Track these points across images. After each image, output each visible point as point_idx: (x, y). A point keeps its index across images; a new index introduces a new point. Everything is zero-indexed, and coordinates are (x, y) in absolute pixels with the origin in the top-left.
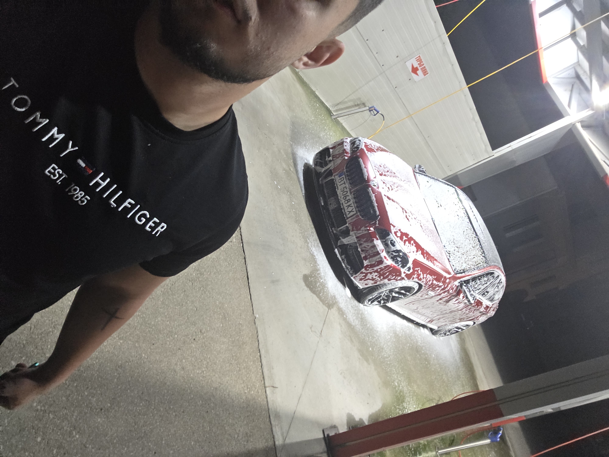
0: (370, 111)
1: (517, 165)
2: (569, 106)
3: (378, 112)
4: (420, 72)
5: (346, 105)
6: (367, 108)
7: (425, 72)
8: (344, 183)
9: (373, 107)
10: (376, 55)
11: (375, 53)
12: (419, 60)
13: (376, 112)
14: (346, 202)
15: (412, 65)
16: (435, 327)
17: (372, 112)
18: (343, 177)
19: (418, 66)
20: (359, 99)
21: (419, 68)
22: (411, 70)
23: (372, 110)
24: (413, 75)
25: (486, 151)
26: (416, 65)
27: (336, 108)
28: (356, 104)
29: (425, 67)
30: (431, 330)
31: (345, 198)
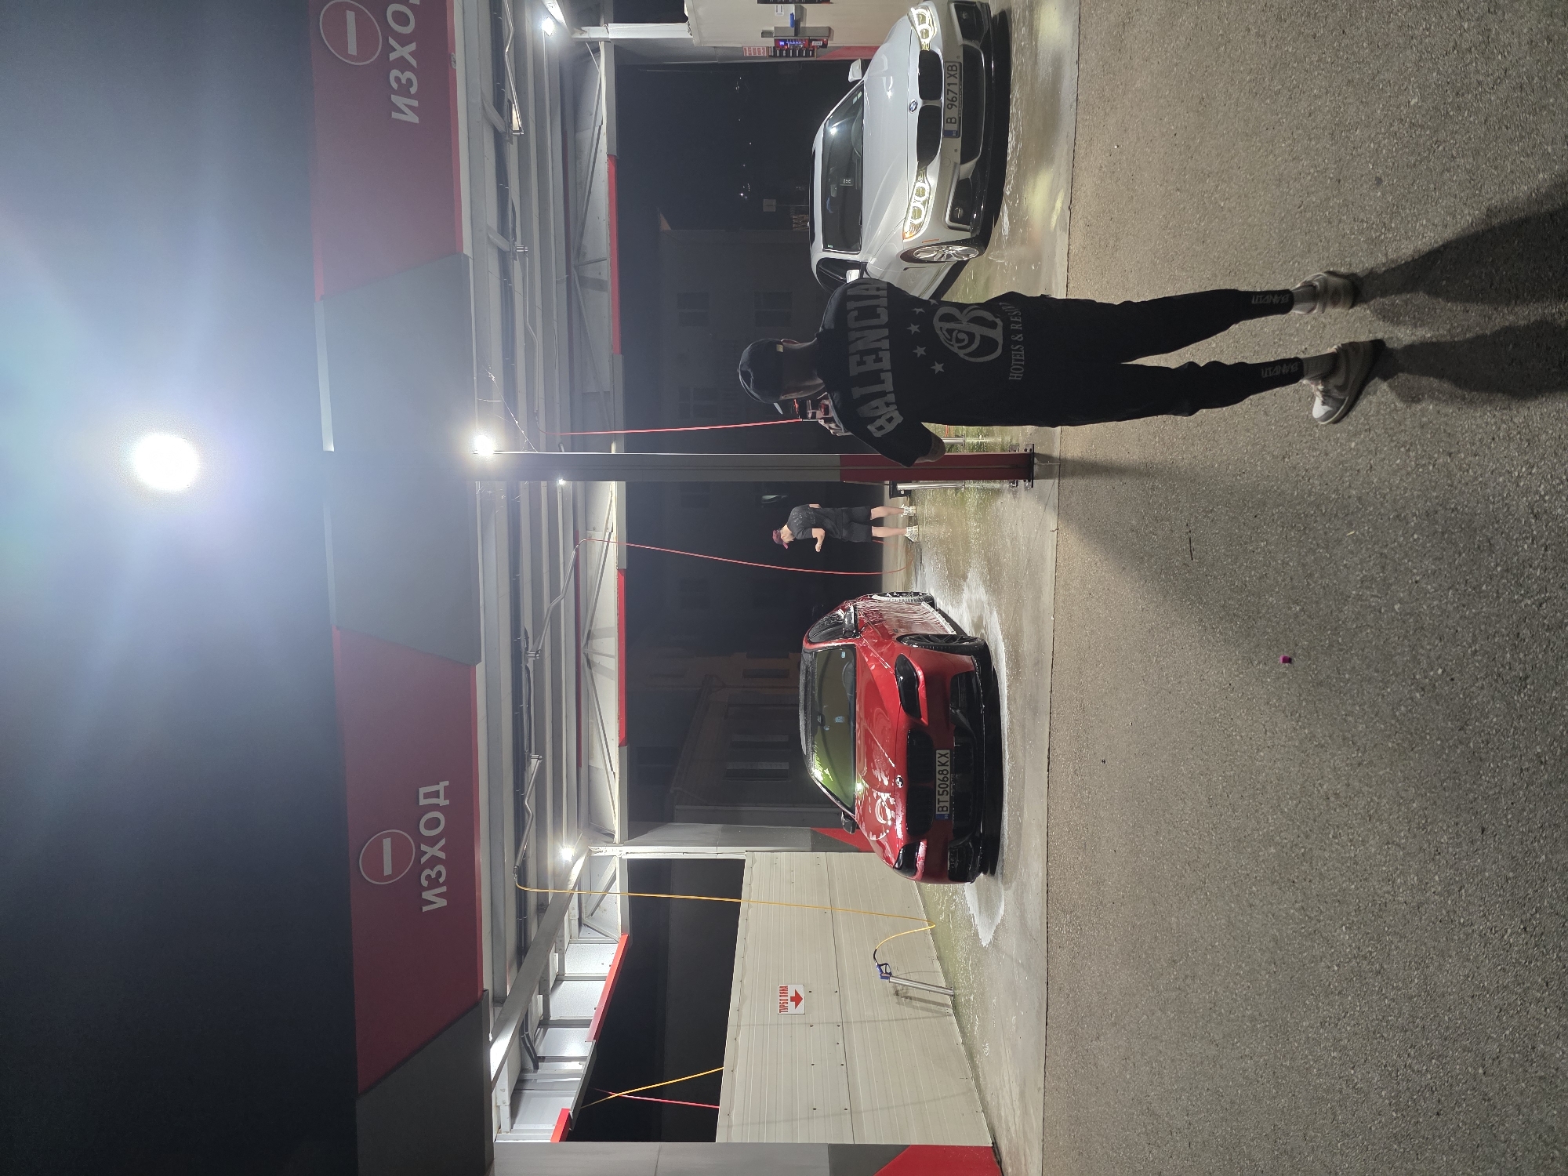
0: (890, 974)
1: (719, 826)
2: (614, 879)
3: (879, 966)
4: (791, 993)
5: (923, 1005)
6: (892, 979)
7: (784, 990)
8: (939, 802)
9: (882, 978)
10: (841, 1042)
11: (841, 1045)
12: (783, 1008)
13: (883, 968)
14: (945, 772)
15: (796, 1005)
16: (925, 605)
17: (888, 971)
18: (938, 811)
19: (789, 1001)
20: (899, 1003)
21: (789, 998)
22: (803, 1002)
23: (886, 973)
24: (802, 995)
25: (754, 861)
26: (791, 1005)
27: (943, 1009)
28: (908, 1000)
29: (780, 996)
30: (932, 604)
31: (946, 779)
